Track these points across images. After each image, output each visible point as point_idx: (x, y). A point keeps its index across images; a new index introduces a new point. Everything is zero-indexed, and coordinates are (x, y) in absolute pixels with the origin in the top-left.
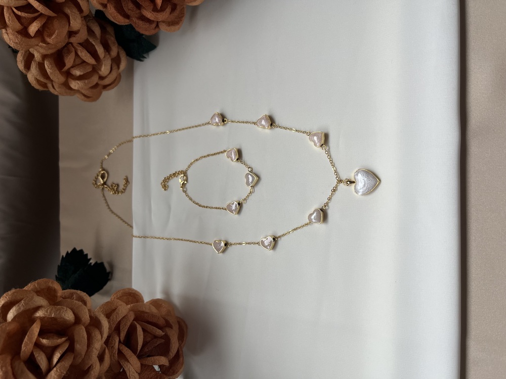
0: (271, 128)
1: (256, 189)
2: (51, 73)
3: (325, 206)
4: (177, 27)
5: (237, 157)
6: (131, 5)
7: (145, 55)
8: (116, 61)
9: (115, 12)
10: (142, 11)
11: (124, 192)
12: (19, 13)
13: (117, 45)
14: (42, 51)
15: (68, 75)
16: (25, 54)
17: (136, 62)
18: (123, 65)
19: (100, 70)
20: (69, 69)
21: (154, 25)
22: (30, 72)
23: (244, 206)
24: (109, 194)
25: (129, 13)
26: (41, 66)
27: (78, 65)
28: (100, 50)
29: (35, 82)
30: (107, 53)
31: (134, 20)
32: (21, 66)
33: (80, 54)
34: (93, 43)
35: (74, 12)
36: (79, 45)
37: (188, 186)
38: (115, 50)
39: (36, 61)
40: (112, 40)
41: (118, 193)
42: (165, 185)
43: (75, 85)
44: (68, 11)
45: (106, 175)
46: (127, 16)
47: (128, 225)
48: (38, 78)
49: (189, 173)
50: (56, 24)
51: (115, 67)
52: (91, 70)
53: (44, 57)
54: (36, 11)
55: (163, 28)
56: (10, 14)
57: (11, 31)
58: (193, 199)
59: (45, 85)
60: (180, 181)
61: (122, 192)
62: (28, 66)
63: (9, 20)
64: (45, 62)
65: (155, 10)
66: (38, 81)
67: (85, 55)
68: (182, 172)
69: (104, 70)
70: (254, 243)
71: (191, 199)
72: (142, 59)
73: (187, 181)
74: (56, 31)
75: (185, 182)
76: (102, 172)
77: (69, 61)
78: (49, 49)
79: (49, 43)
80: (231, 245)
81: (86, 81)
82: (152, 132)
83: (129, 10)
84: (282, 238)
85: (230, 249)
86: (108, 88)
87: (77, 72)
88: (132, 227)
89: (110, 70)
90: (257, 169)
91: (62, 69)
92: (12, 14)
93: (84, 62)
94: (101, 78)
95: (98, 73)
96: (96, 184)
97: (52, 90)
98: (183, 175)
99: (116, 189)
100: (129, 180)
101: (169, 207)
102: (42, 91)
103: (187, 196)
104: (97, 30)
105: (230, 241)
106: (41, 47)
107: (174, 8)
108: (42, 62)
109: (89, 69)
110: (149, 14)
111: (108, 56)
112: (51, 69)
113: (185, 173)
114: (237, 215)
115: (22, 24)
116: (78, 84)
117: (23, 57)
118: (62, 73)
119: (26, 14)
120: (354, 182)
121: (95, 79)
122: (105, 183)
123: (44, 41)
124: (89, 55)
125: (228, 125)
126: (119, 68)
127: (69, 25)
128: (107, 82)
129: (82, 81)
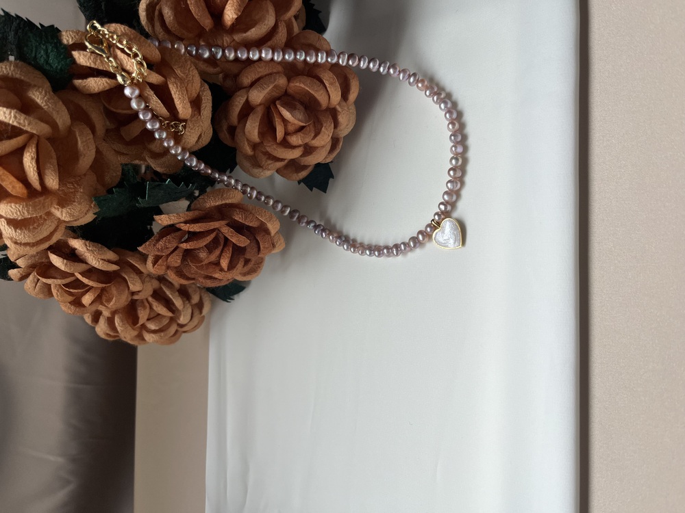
2: (122, 331)
7: (232, 297)
8: (198, 307)
15: (143, 327)
18: (205, 310)
20: (144, 323)
22: (98, 326)
26: (111, 321)
27: (154, 317)
28: (178, 302)
30: (187, 302)
32: (88, 320)
33: (155, 308)
38: (196, 298)
43: (148, 337)
51: (196, 312)
52: (167, 321)
62: (96, 321)
63: (58, 296)
64: (116, 318)
66: (107, 334)
67: (160, 309)
69: (183, 320)
72: (229, 300)
74: (114, 299)
77: (143, 315)
81: (162, 334)
83: (192, 274)
87: (152, 326)
89: (190, 317)
91: (136, 325)
93: (159, 314)
95: (177, 323)
108: (111, 317)
109: (165, 322)
111: (188, 305)
112: (121, 327)
116: (153, 337)
121: (173, 328)
124: (165, 308)
126: (201, 313)
127: (129, 289)
128: (188, 327)
129: (158, 334)
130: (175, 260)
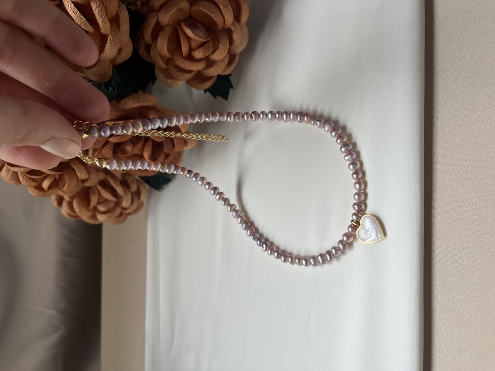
7: (162, 187)
8: (136, 195)
15: (95, 209)
19: (122, 204)
20: (95, 206)
22: (62, 208)
26: (70, 205)
27: (102, 202)
28: (120, 191)
29: (67, 215)
30: (127, 190)
32: (55, 204)
33: (102, 194)
34: (114, 185)
39: (66, 201)
43: (101, 218)
48: (70, 213)
51: (136, 199)
52: (113, 205)
53: (72, 198)
64: (74, 202)
67: (107, 195)
69: (125, 203)
72: (160, 189)
77: (94, 200)
81: (110, 215)
86: (132, 214)
87: (102, 208)
89: (130, 202)
91: (89, 207)
93: (106, 200)
94: (125, 209)
108: (70, 201)
111: (129, 193)
116: (103, 216)
118: (88, 210)
121: (118, 211)
124: (110, 195)
126: (139, 199)
128: (130, 210)
129: (107, 215)
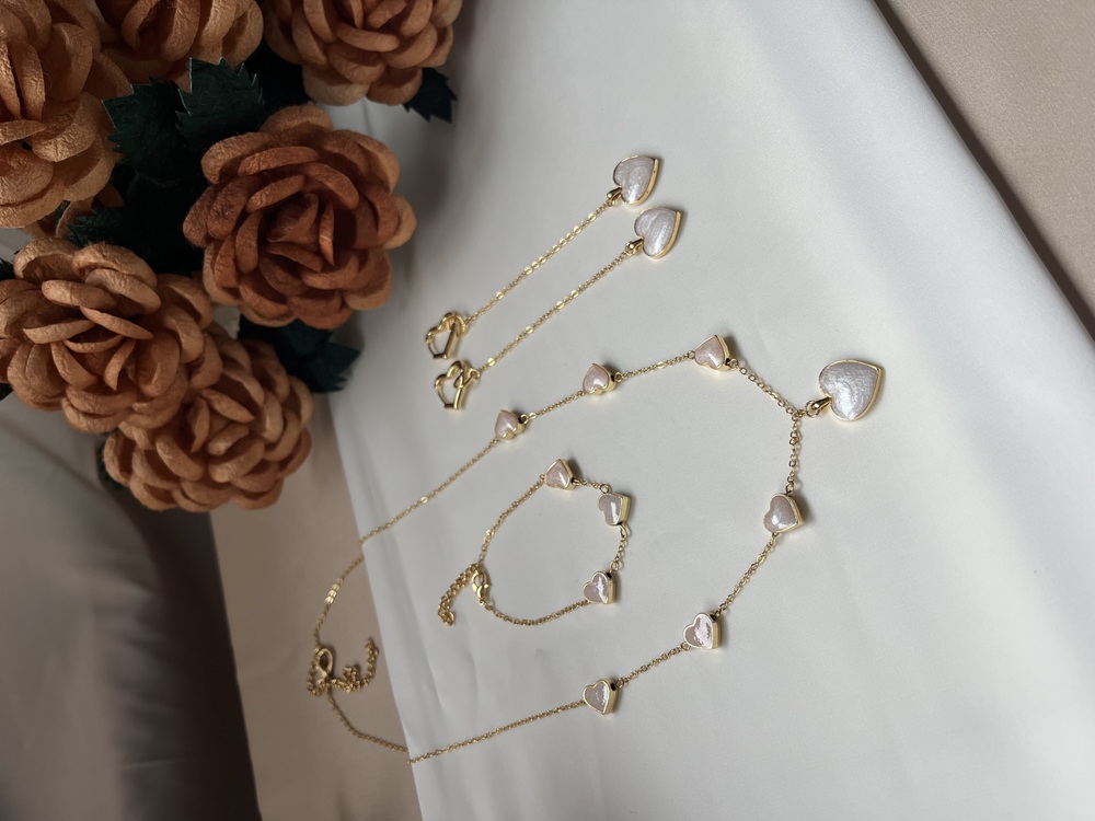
0: (617, 385)
1: (632, 524)
2: (172, 462)
3: (792, 483)
4: (381, 294)
5: (571, 475)
6: (281, 274)
7: (341, 375)
8: (291, 406)
9: (256, 295)
10: (305, 280)
11: (373, 677)
12: (77, 347)
13: (284, 373)
14: (144, 421)
15: (206, 458)
16: (117, 444)
17: (334, 397)
18: (307, 407)
19: (264, 429)
20: (205, 445)
21: (336, 303)
22: (132, 478)
23: (623, 575)
24: (345, 693)
25: (280, 289)
26: (152, 458)
27: (221, 431)
28: (254, 389)
29: (146, 494)
30: (270, 394)
31: (296, 301)
32: (113, 470)
33: (218, 407)
34: (239, 379)
35: (182, 320)
36: (214, 392)
37: (494, 592)
38: (283, 384)
39: (139, 450)
40: (273, 365)
41: (362, 684)
42: (447, 614)
43: (222, 474)
44: (172, 322)
45: (331, 657)
46: (280, 299)
47: (398, 748)
48: (151, 483)
49: (489, 565)
50: (156, 352)
51: (291, 417)
52: (245, 434)
53: (154, 434)
54: (107, 334)
55: (355, 303)
56: (63, 356)
57: (73, 392)
58: (513, 616)
59: (166, 497)
60: (475, 588)
61: (369, 677)
62: (126, 468)
63: (64, 368)
64: (158, 445)
65: (327, 268)
66: (151, 490)
67: (228, 408)
68: (474, 567)
69: (272, 426)
70: (676, 651)
71: (507, 618)
72: (339, 385)
73: (488, 583)
74: (159, 365)
75: (486, 586)
76: (321, 653)
77: (201, 428)
78: (158, 410)
79: (152, 399)
80: (625, 681)
81: (242, 458)
82: (393, 514)
83: (280, 283)
84: (732, 607)
85: (629, 692)
86: (290, 465)
88: (405, 749)
89: (281, 424)
90: (618, 482)
91: (190, 448)
92: (67, 355)
93: (231, 423)
94: (270, 446)
95: (261, 438)
96: (315, 687)
97: (184, 504)
98: (476, 573)
99: (357, 678)
100: (377, 644)
101: (469, 658)
102: (165, 512)
103: (499, 615)
104: (242, 356)
105: (622, 674)
106: (140, 413)
107: (363, 257)
108: (150, 448)
109: (242, 433)
110: (318, 281)
111: (273, 398)
112: (169, 454)
113: (480, 568)
114: (613, 606)
115: (90, 371)
116: (228, 468)
117: (115, 452)
118: (192, 456)
119: (93, 345)
120: (827, 399)
121: (257, 452)
122: (331, 675)
123: (142, 397)
124: (234, 403)
125: (532, 425)
126: (299, 416)
127: (181, 348)
128: (282, 451)
129: (234, 460)
130: (247, 240)
